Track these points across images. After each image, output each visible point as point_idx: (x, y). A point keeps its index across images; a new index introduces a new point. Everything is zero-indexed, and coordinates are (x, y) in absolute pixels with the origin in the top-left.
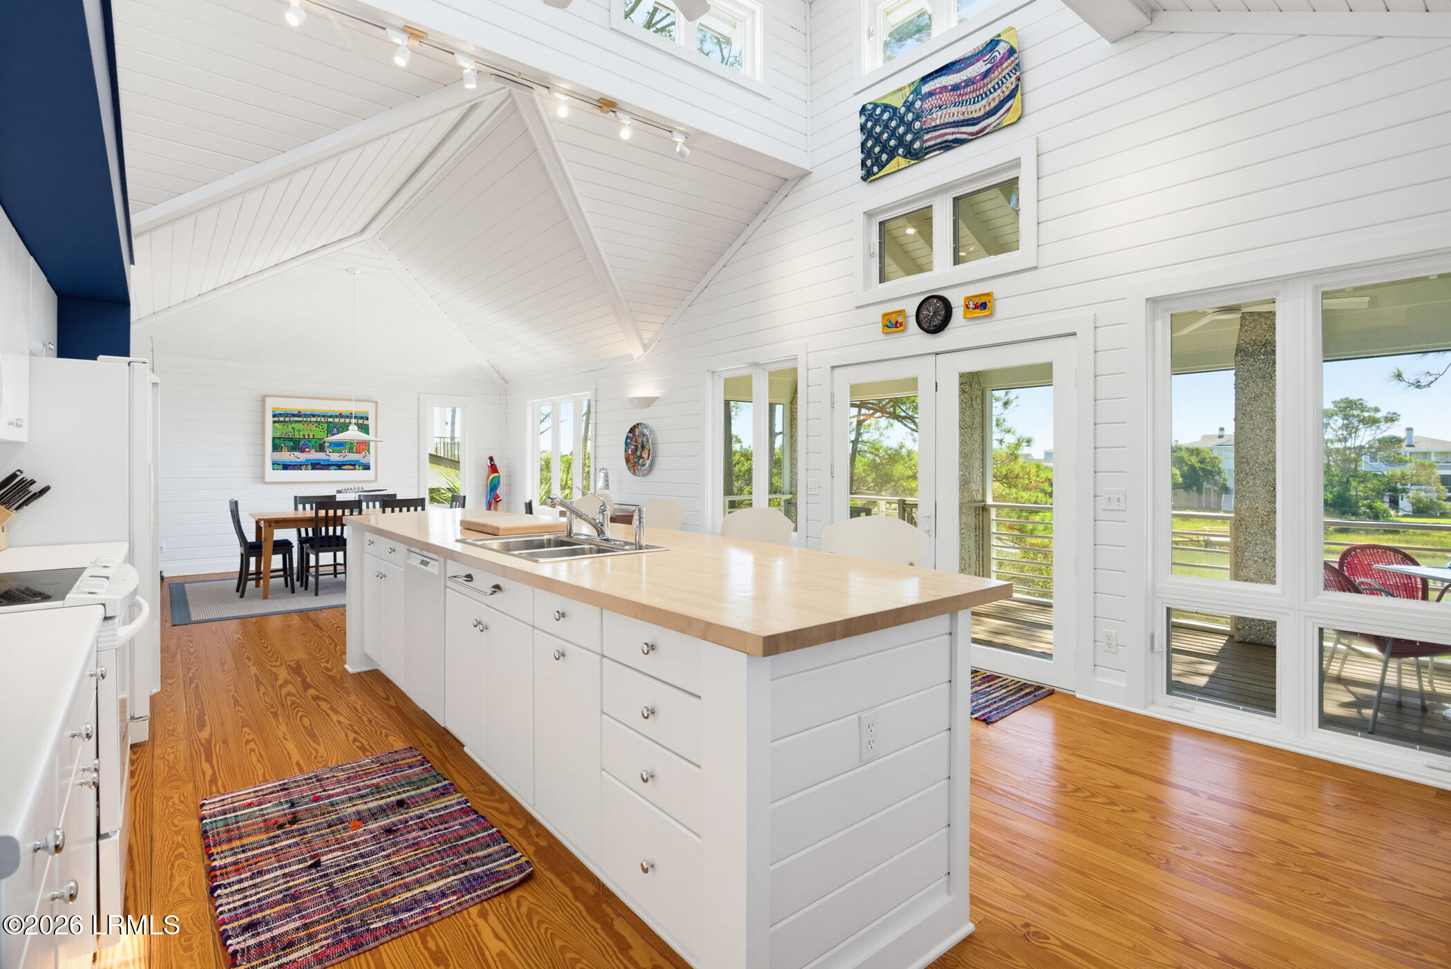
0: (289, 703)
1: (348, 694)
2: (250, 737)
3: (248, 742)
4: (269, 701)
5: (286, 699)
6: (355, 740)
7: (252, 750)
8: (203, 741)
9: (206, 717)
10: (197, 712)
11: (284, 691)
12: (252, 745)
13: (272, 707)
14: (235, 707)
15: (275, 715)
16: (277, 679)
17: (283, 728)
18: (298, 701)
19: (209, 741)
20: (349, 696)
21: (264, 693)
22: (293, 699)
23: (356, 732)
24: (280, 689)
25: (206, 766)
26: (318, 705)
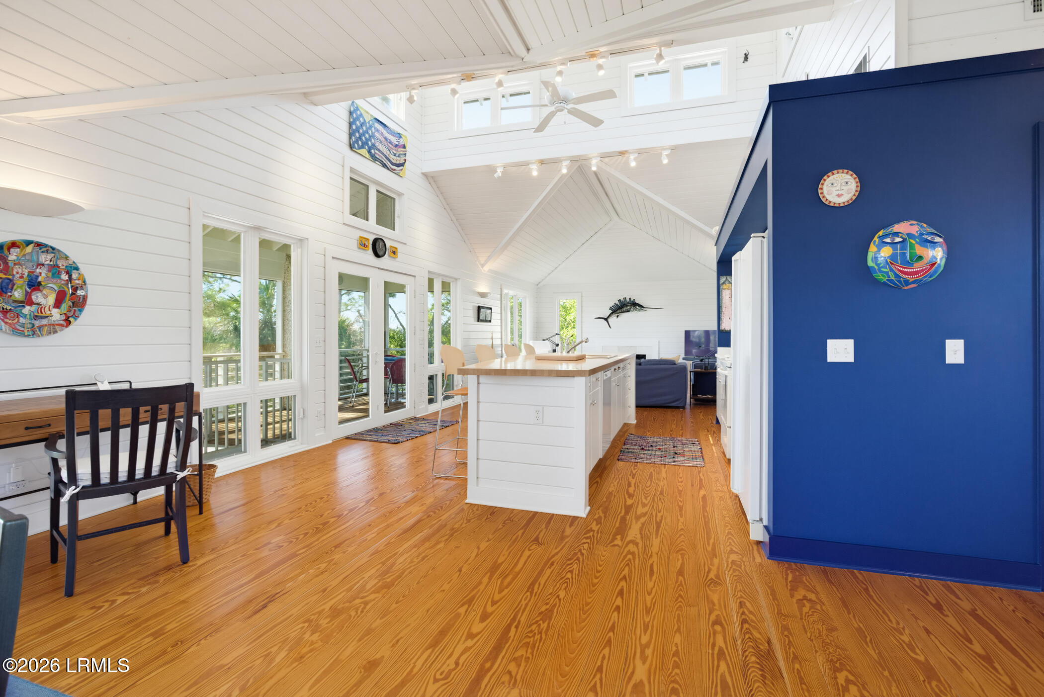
0: (649, 498)
1: (611, 493)
2: (680, 484)
3: (682, 482)
4: (660, 503)
5: (649, 502)
6: (634, 469)
7: (681, 478)
8: (703, 488)
9: (701, 503)
10: (708, 509)
11: (645, 509)
12: (680, 480)
13: (660, 499)
14: (683, 506)
15: (662, 493)
16: (643, 524)
17: (662, 484)
18: (643, 497)
19: (700, 488)
20: (613, 491)
21: (659, 512)
22: (644, 500)
23: (632, 472)
24: (646, 513)
25: (702, 477)
26: (634, 491)
